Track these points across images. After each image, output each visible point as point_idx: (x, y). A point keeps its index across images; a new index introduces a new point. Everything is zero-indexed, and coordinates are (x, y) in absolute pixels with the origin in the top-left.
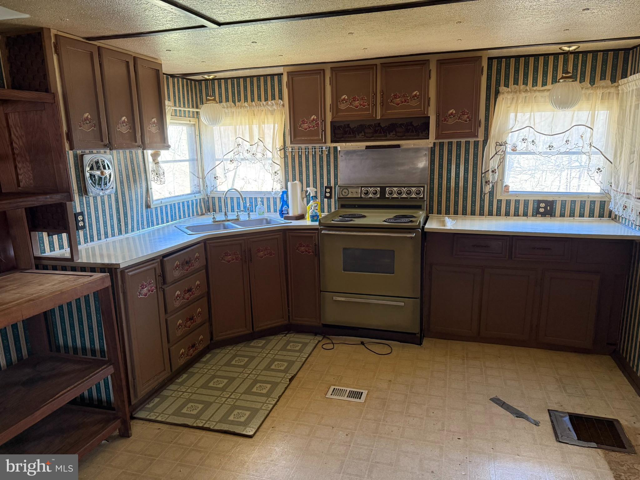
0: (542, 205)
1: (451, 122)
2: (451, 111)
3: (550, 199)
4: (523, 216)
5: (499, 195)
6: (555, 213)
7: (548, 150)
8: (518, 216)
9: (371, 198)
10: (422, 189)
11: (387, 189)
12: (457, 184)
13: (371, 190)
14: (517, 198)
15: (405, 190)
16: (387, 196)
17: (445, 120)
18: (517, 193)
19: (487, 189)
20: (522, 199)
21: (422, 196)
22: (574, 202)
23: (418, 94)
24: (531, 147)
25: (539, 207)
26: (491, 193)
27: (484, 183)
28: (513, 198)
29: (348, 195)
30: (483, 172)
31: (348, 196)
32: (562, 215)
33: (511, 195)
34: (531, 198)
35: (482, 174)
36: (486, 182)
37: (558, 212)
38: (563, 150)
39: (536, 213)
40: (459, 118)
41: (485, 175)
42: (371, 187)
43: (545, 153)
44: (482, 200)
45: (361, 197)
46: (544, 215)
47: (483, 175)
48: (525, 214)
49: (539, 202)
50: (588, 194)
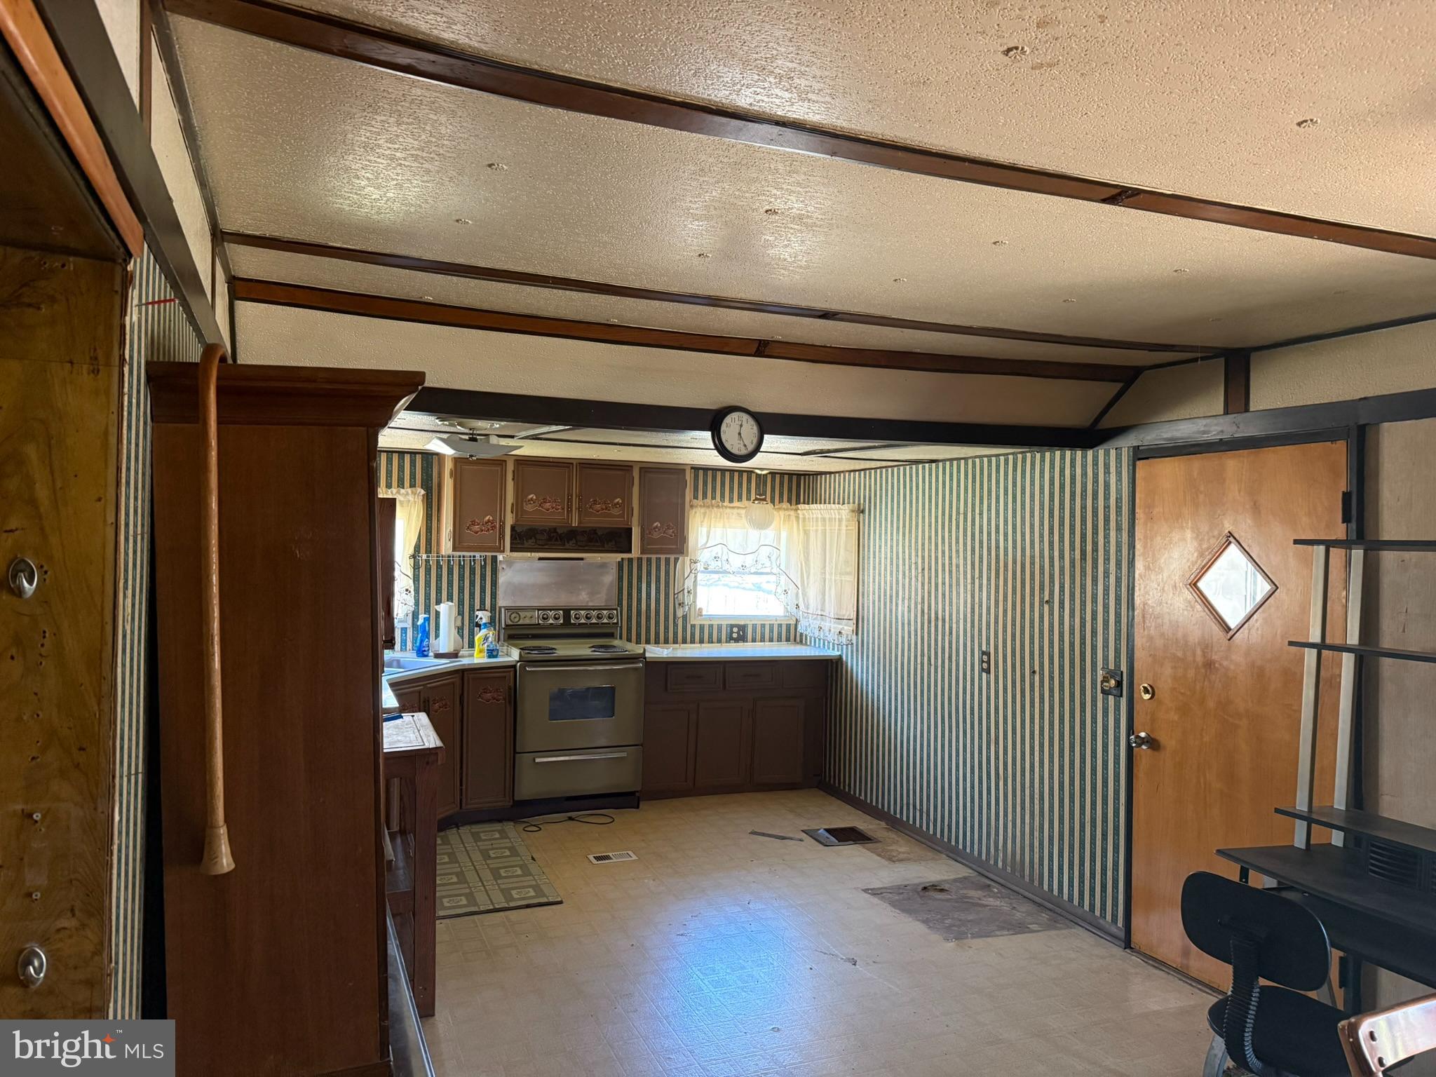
0: (735, 630)
1: (656, 535)
2: (656, 524)
3: (742, 623)
4: (717, 643)
5: (694, 620)
6: (747, 638)
7: (741, 570)
8: (712, 643)
9: (552, 624)
10: (615, 612)
11: (572, 612)
12: (648, 606)
13: (551, 614)
14: (711, 623)
15: (594, 613)
16: (572, 621)
17: (650, 533)
18: (711, 617)
19: (680, 613)
20: (715, 623)
21: (615, 621)
22: (763, 626)
23: (620, 501)
24: (726, 567)
25: (732, 632)
26: (685, 617)
27: (677, 606)
28: (707, 623)
29: (519, 621)
30: (676, 592)
31: (519, 623)
32: (754, 640)
33: (705, 619)
34: (724, 623)
35: (674, 594)
36: (680, 604)
37: (750, 637)
38: (753, 570)
39: (730, 639)
40: (664, 533)
41: (677, 597)
42: (551, 610)
43: (739, 573)
44: (675, 625)
45: (539, 624)
46: (736, 640)
47: (676, 596)
48: (719, 641)
49: (732, 626)
50: (776, 618)
